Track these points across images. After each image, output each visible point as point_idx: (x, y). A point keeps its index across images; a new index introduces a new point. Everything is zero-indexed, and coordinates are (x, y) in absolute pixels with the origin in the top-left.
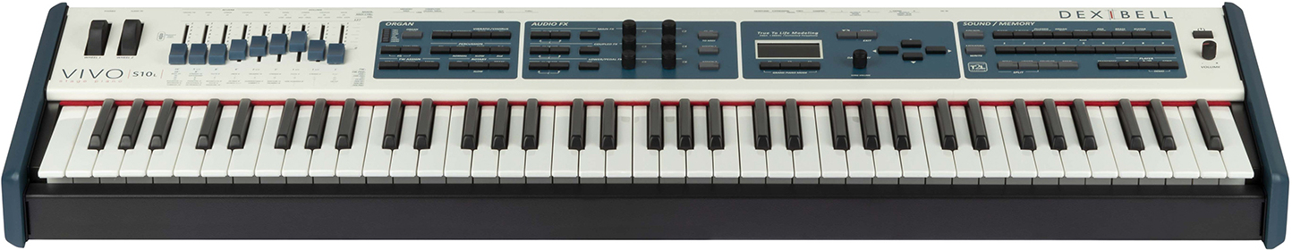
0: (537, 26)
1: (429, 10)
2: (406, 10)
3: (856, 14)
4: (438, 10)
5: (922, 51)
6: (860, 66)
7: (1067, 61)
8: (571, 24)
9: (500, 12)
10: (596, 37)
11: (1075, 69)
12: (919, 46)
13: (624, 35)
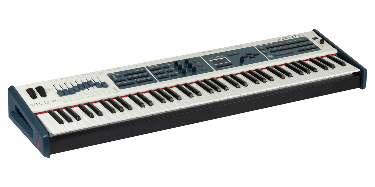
0: (150, 67)
1: (117, 68)
2: (111, 70)
3: (228, 49)
4: (119, 68)
5: (252, 55)
6: (242, 62)
7: (290, 51)
8: (158, 65)
9: (136, 65)
10: (168, 67)
11: (294, 53)
12: (251, 54)
13: (175, 65)
